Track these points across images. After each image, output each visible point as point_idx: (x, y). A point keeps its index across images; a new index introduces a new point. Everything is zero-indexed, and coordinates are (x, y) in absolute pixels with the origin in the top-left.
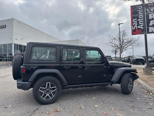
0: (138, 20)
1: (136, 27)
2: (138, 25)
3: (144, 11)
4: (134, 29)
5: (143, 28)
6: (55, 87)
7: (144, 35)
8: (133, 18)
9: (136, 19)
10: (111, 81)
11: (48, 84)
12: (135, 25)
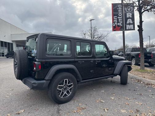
0: (118, 18)
1: (116, 24)
2: (118, 22)
3: (122, 10)
4: (114, 25)
5: (122, 25)
6: (72, 83)
7: (122, 31)
8: (113, 15)
9: (116, 17)
10: (114, 74)
11: (66, 81)
12: (115, 22)
